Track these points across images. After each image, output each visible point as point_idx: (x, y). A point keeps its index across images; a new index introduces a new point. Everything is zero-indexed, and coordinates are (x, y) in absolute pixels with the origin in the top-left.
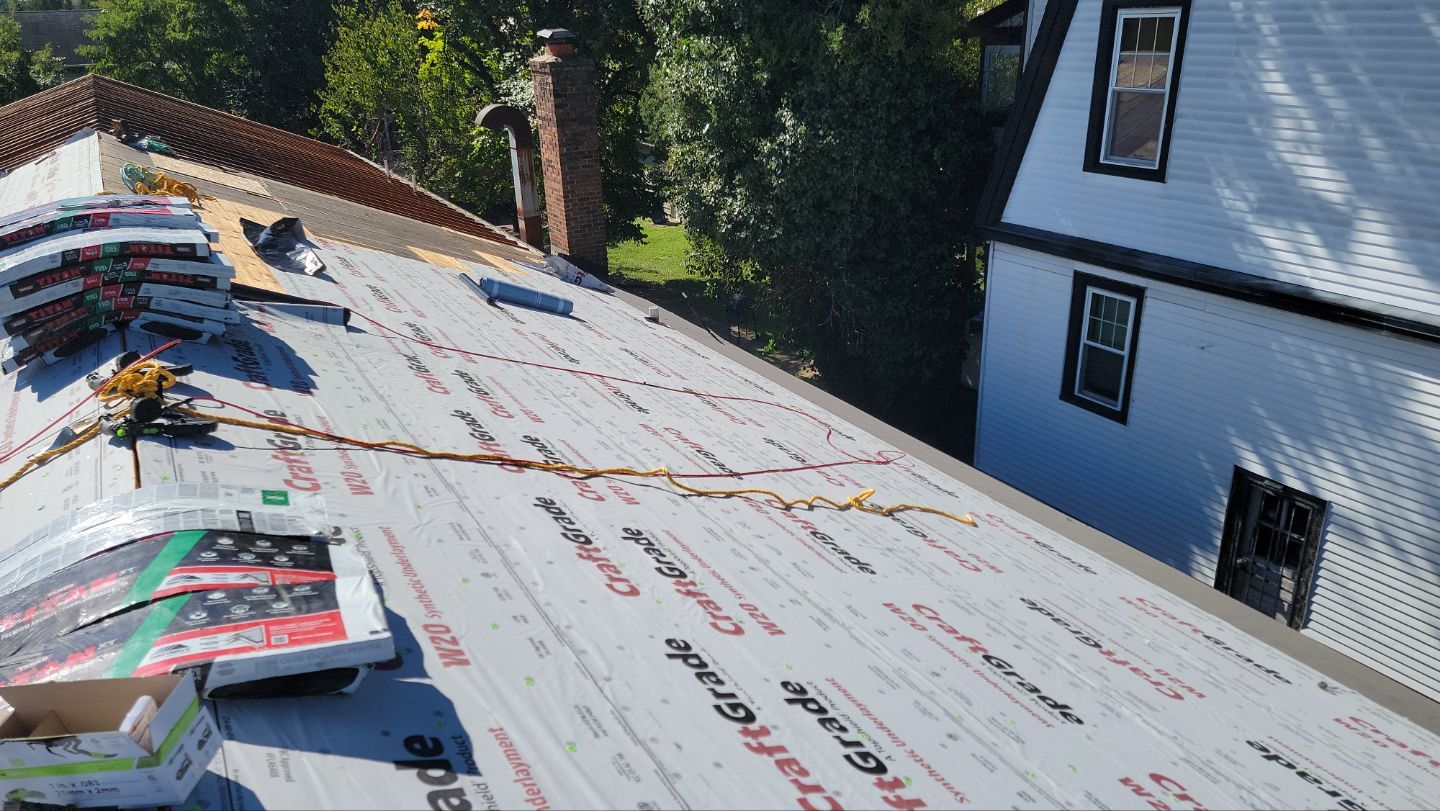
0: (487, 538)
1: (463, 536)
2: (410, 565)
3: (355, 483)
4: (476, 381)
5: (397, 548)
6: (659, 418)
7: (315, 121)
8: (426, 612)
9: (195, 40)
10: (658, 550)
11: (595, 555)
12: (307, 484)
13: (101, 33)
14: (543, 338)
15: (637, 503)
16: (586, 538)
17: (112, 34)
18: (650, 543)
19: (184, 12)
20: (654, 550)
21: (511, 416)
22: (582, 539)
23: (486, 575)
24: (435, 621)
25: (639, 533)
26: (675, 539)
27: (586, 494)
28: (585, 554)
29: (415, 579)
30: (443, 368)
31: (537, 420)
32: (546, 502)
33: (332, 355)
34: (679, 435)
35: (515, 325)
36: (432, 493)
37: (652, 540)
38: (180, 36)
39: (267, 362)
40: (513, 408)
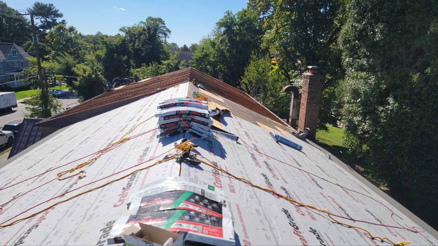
0: (266, 217)
1: (259, 214)
2: (242, 219)
3: (232, 189)
4: (269, 165)
5: (240, 213)
6: (326, 192)
7: (239, 84)
8: (245, 236)
9: (215, 61)
10: (321, 239)
11: (299, 234)
12: (219, 185)
13: (195, 57)
14: (291, 156)
15: (316, 220)
16: (297, 227)
17: (198, 58)
18: (319, 236)
19: (214, 54)
20: (320, 239)
21: (278, 179)
22: (296, 227)
23: (264, 229)
24: (246, 239)
25: (315, 231)
26: (328, 237)
27: (298, 211)
28: (296, 233)
29: (243, 224)
30: (261, 159)
31: (286, 182)
32: (285, 211)
33: (232, 149)
34: (333, 200)
35: (283, 150)
36: (252, 198)
37: (320, 235)
38: (212, 60)
39: (215, 147)
40: (279, 177)
